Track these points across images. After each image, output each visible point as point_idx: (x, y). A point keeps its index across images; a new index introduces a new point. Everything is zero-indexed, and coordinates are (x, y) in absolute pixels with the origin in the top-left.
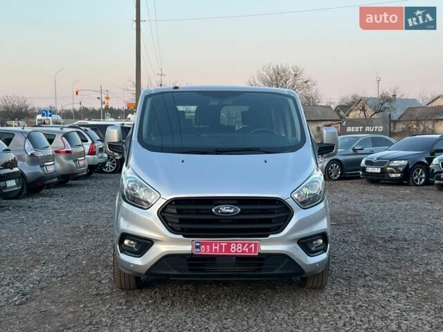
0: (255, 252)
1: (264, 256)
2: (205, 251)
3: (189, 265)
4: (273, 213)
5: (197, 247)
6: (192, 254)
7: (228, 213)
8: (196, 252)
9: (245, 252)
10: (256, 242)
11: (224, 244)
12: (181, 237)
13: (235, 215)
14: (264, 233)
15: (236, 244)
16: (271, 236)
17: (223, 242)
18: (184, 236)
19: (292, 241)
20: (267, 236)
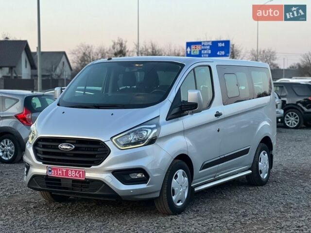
0: (83, 178)
2: (54, 174)
3: (47, 183)
4: (97, 151)
5: (50, 171)
6: (47, 175)
7: (67, 149)
9: (76, 176)
10: (83, 170)
11: (64, 170)
12: (41, 163)
14: (88, 164)
15: (72, 171)
16: (93, 167)
17: (64, 168)
19: (108, 171)
20: (90, 166)
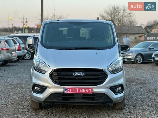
0: (91, 92)
1: (95, 94)
2: (69, 92)
3: (63, 98)
4: (99, 76)
6: (64, 93)
7: (80, 75)
8: (66, 92)
9: (87, 92)
10: (92, 88)
12: (59, 85)
13: (82, 76)
14: (95, 84)
15: (83, 89)
16: (98, 85)
17: (77, 88)
18: (61, 85)
19: (107, 87)
20: (96, 85)
